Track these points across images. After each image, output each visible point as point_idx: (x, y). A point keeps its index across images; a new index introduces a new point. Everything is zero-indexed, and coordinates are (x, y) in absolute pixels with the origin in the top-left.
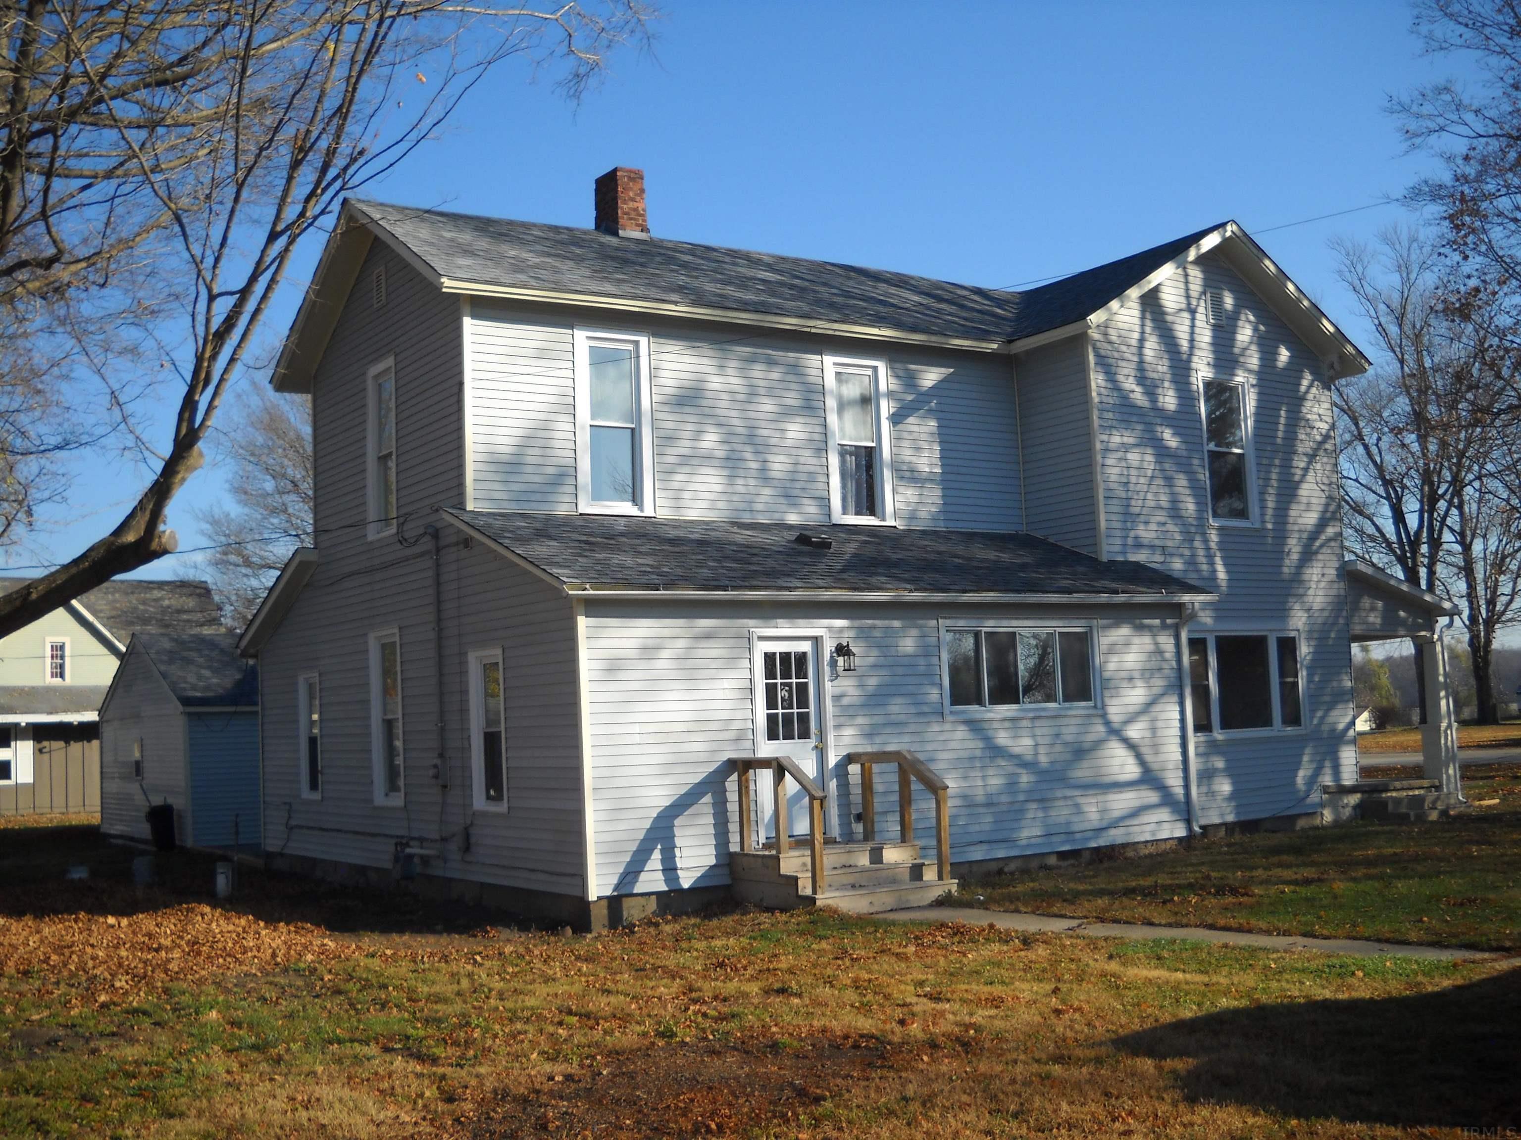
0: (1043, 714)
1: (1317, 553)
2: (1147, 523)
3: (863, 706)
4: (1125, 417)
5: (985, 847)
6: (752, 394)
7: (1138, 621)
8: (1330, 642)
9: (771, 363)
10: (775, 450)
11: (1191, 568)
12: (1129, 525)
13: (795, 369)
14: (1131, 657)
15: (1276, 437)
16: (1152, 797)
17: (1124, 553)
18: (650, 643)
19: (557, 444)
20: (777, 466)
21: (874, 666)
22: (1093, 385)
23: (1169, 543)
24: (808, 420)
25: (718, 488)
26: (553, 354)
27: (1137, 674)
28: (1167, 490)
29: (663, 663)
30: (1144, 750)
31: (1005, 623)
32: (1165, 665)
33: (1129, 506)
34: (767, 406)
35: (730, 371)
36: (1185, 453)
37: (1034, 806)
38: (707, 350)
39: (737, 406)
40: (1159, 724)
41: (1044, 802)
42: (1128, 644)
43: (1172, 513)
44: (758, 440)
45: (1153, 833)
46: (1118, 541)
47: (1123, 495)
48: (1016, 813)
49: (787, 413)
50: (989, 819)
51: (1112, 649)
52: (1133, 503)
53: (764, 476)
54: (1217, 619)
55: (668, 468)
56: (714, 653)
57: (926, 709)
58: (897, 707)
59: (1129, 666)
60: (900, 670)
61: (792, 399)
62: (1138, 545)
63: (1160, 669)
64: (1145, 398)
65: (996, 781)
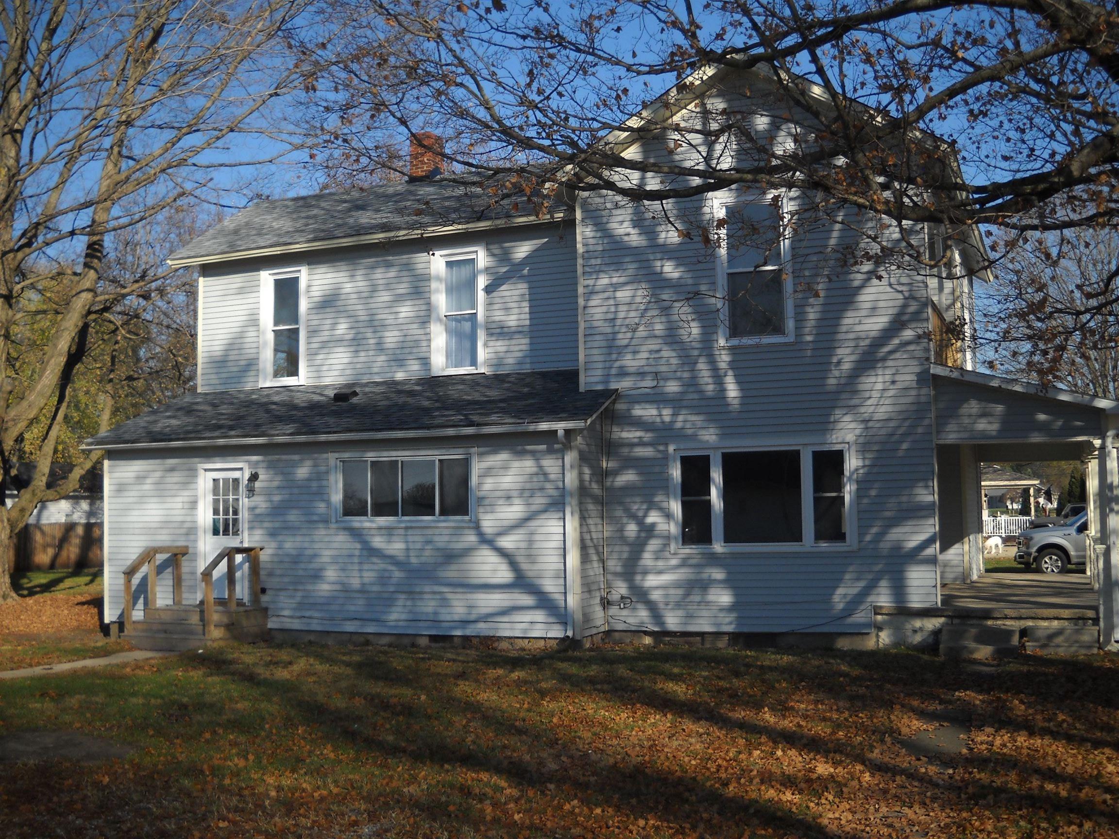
0: (414, 525)
1: (884, 359)
2: (635, 352)
3: (268, 515)
4: (616, 260)
5: (358, 623)
6: (374, 289)
7: (520, 448)
8: (901, 453)
9: (389, 265)
10: (390, 328)
11: (691, 389)
12: (614, 356)
13: (408, 267)
14: (508, 479)
15: (826, 246)
16: (527, 600)
17: (607, 382)
18: (141, 474)
19: (247, 346)
20: (389, 340)
21: (278, 488)
22: (579, 238)
23: (663, 369)
24: (417, 302)
25: (346, 361)
26: (248, 290)
27: (515, 494)
28: (664, 319)
29: (147, 486)
30: (520, 559)
31: (385, 454)
32: (548, 485)
33: (614, 339)
34: (384, 297)
35: (359, 278)
36: (690, 281)
37: (403, 596)
38: (343, 266)
39: (363, 301)
40: (537, 537)
41: (412, 594)
42: (506, 468)
43: (669, 340)
44: (376, 323)
45: (525, 630)
46: (599, 372)
47: (609, 330)
48: (388, 602)
49: (399, 299)
50: (361, 602)
51: (488, 472)
52: (620, 336)
53: (380, 347)
54: (722, 436)
55: (313, 351)
56: (175, 480)
57: (315, 518)
58: (293, 516)
59: (505, 486)
60: (296, 491)
61: (403, 288)
62: (623, 373)
63: (542, 489)
64: (643, 237)
65: (369, 576)
